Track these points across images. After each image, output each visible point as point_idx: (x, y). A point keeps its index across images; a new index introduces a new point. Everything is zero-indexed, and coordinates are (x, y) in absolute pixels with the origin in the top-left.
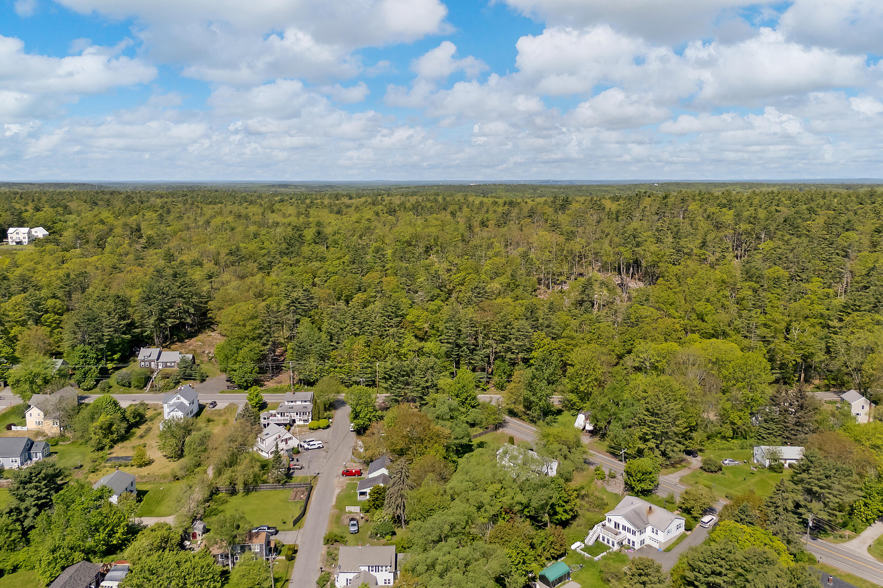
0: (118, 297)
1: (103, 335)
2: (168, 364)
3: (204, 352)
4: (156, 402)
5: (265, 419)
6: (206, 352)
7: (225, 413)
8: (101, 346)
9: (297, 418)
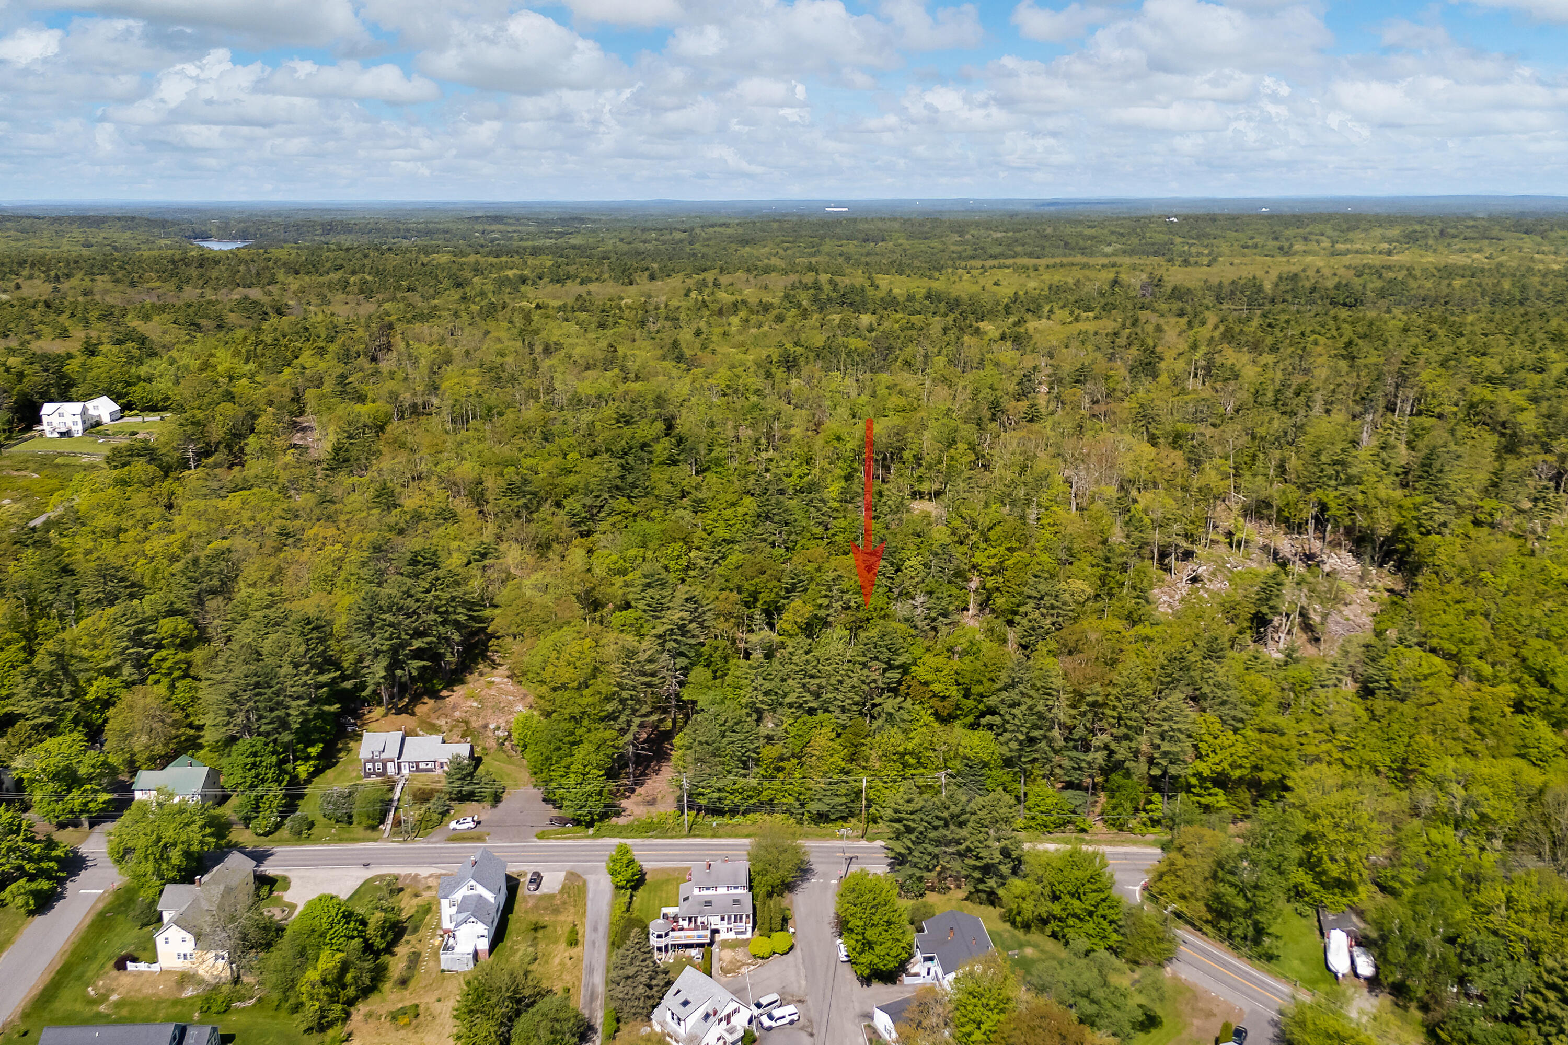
0: (309, 623)
1: (288, 715)
2: (422, 766)
3: (486, 727)
4: (412, 871)
5: (659, 936)
6: (492, 726)
7: (564, 903)
8: (286, 737)
9: (723, 926)
